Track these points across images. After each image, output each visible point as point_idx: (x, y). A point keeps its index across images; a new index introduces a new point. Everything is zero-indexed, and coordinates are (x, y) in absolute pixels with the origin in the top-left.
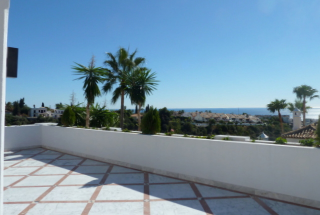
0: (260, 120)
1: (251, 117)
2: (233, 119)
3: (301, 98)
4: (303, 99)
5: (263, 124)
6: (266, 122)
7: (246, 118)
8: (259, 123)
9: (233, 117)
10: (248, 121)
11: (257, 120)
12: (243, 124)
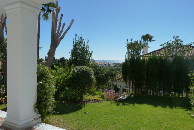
0: (115, 65)
1: (110, 64)
2: (101, 64)
3: (145, 41)
4: (146, 42)
5: (116, 67)
6: (118, 66)
7: (108, 64)
8: (114, 66)
9: (101, 63)
10: (109, 65)
11: (114, 65)
12: (106, 67)
